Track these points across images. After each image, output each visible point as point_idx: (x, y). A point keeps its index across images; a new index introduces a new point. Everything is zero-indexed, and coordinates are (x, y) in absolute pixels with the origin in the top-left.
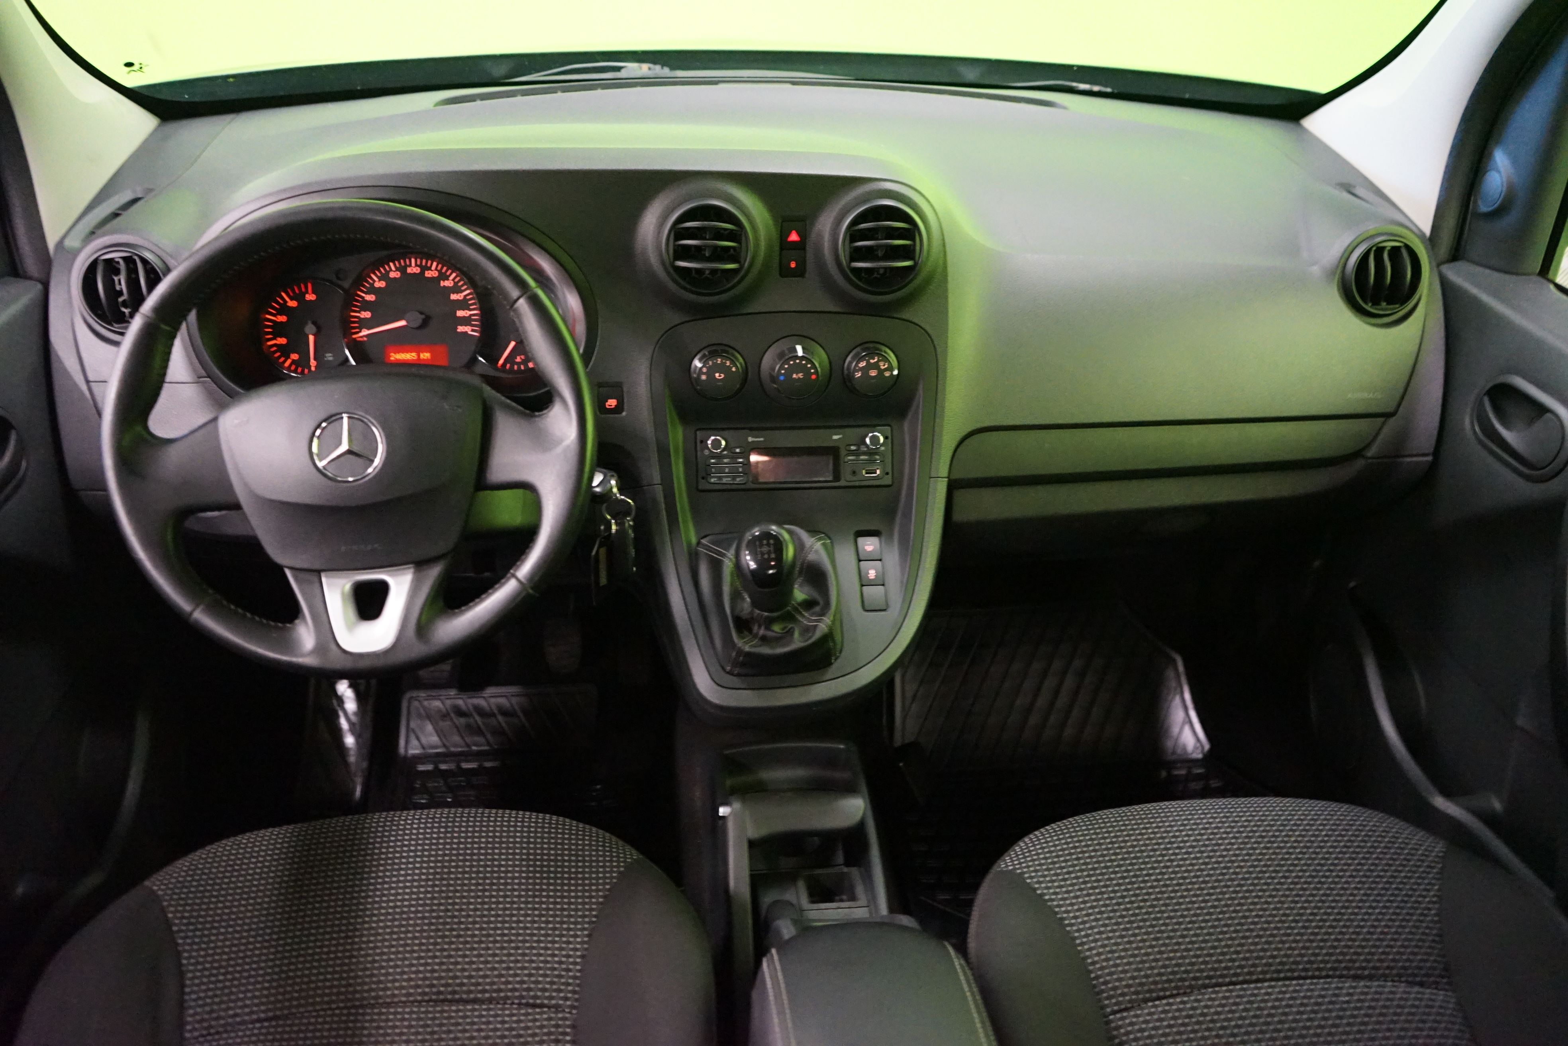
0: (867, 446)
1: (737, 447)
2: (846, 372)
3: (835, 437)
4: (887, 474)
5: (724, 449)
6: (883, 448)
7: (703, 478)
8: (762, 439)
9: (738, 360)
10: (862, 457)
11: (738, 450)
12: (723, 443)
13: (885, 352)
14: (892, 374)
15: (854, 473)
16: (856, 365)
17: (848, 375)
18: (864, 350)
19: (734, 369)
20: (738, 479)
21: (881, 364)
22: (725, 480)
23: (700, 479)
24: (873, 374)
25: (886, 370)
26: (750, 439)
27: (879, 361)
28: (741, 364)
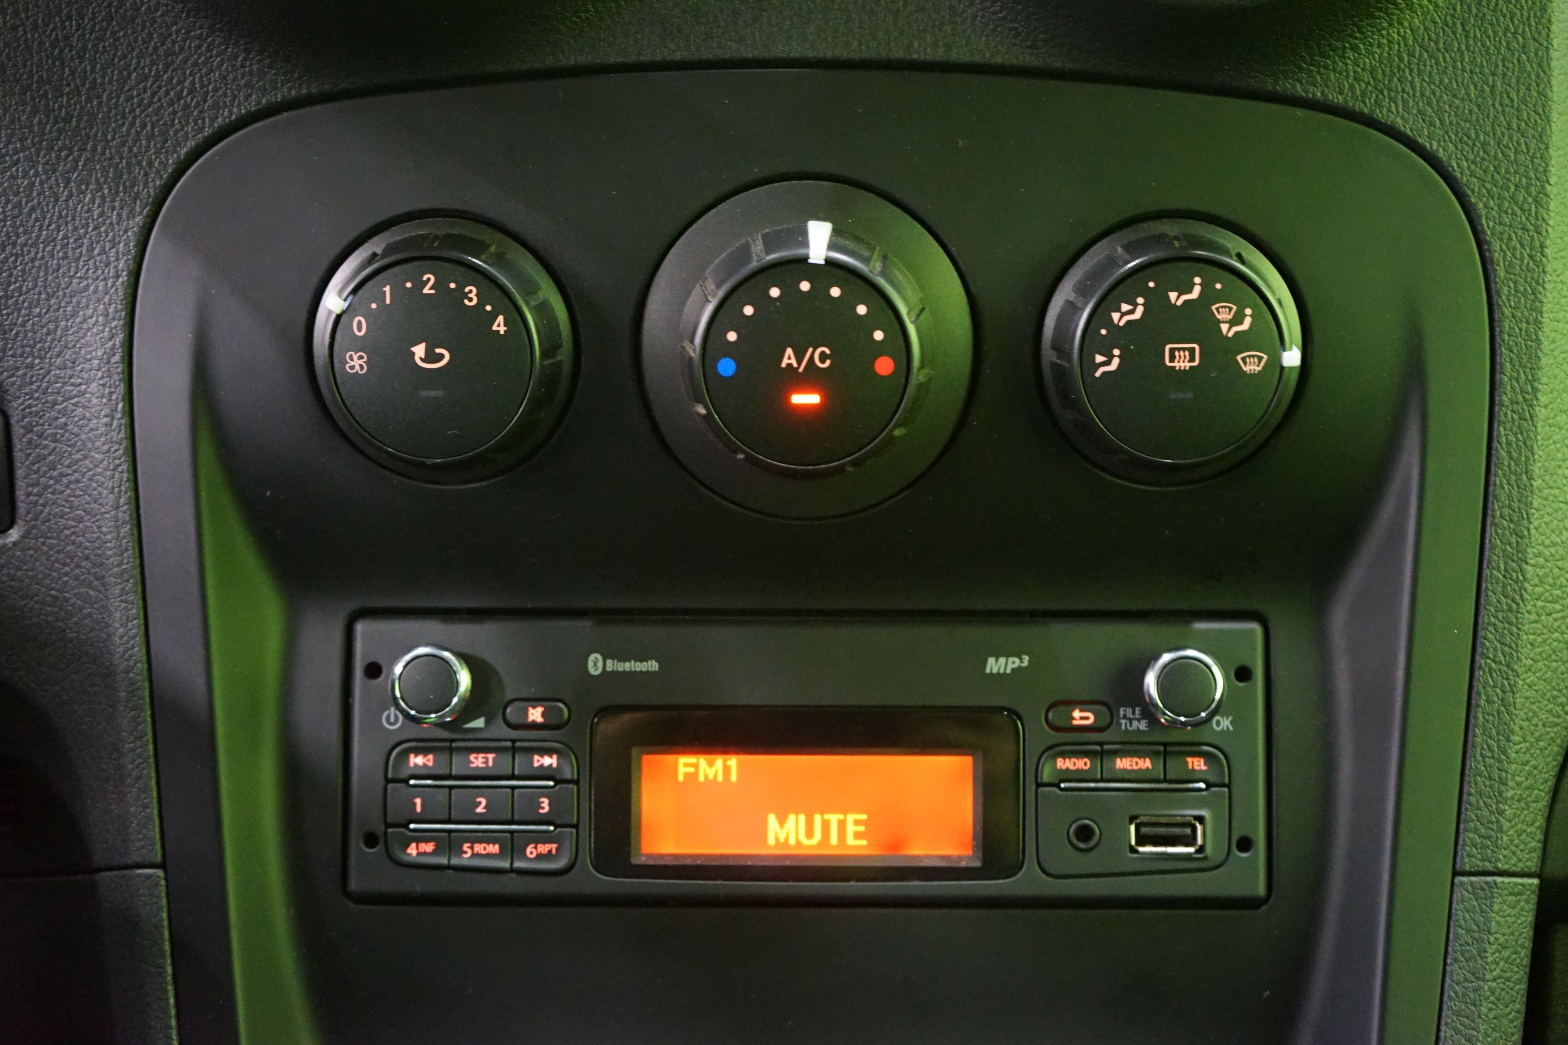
0: (1148, 711)
1: (535, 701)
2: (1048, 355)
3: (995, 665)
4: (1245, 844)
5: (470, 708)
6: (1224, 723)
7: (371, 840)
8: (653, 665)
9: (530, 289)
10: (1123, 764)
11: (536, 715)
12: (464, 679)
13: (1240, 258)
14: (1275, 366)
15: (1084, 833)
16: (1100, 315)
17: (1061, 374)
18: (1132, 250)
19: (500, 326)
20: (531, 851)
21: (1223, 313)
22: (467, 854)
23: (357, 845)
24: (1182, 363)
25: (1243, 342)
26: (595, 664)
27: (1208, 297)
28: (543, 310)
